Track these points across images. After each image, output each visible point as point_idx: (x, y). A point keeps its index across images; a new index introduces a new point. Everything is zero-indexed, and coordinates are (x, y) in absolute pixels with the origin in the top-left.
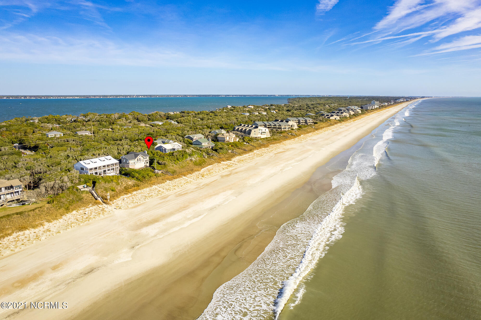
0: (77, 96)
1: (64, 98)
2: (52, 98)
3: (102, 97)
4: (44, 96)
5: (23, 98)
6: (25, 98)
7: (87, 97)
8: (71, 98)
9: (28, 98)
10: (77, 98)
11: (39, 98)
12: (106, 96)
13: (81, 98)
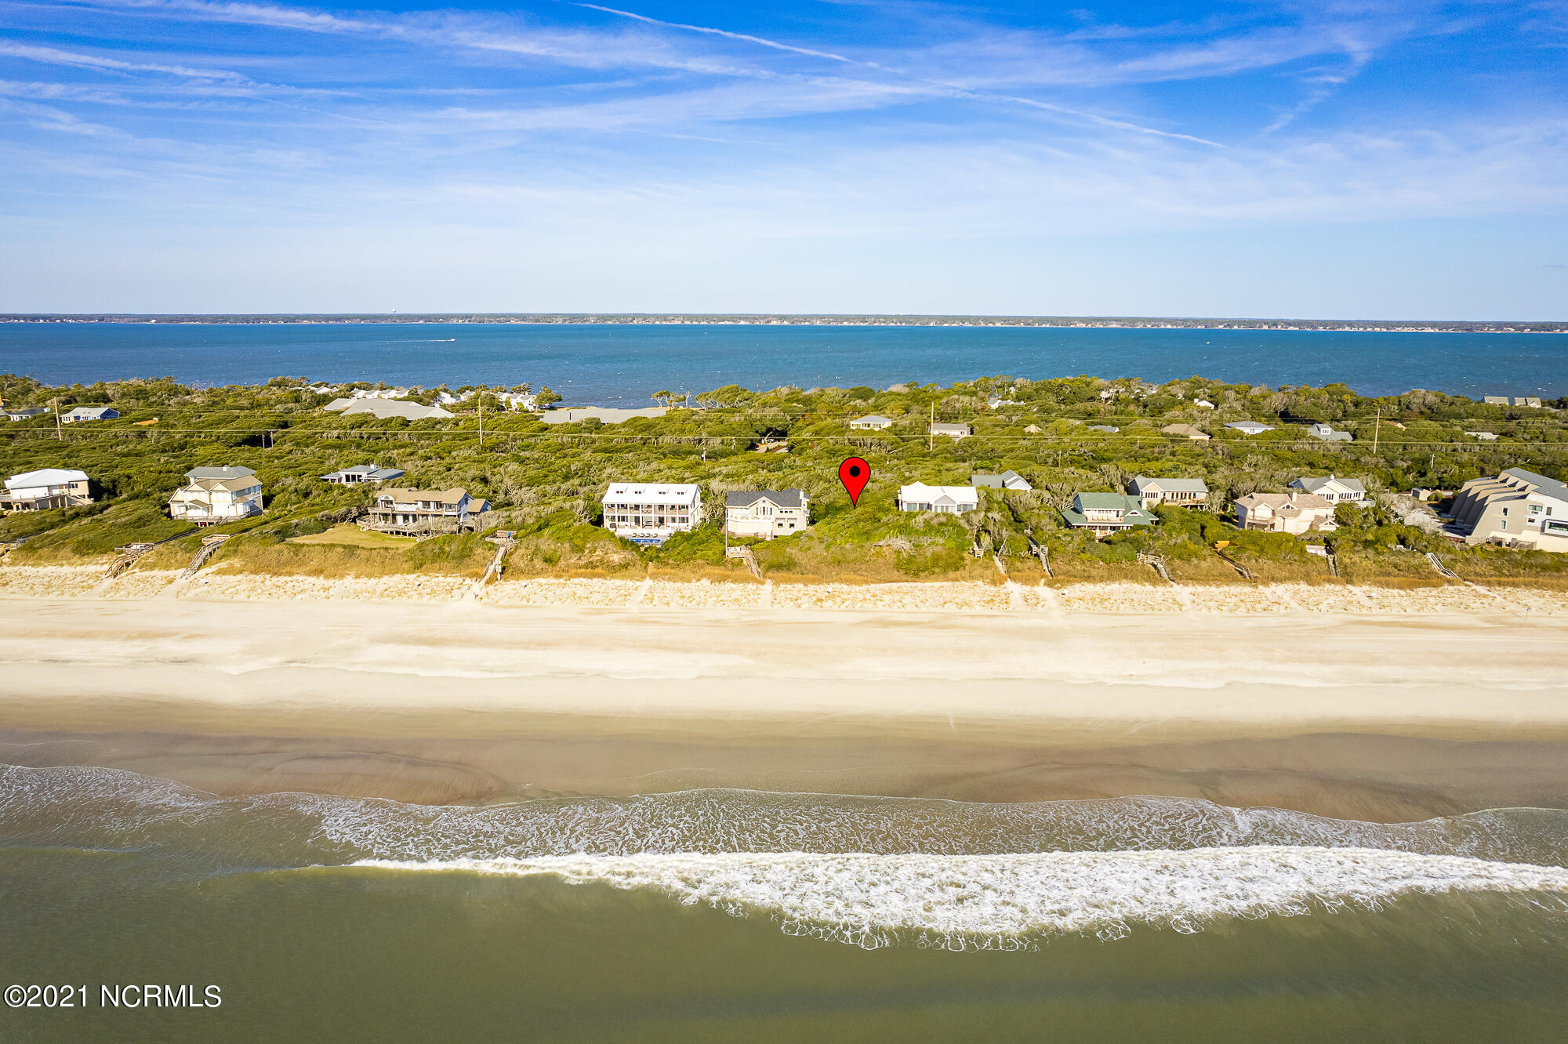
0: (1433, 325)
1: (1384, 330)
2: (1347, 329)
3: (1527, 331)
4: (1324, 323)
5: (1266, 327)
6: (1274, 328)
7: (1469, 327)
8: (1411, 330)
9: (1279, 327)
10: (1432, 331)
11: (1309, 329)
12: (1551, 326)
13: (1444, 331)
